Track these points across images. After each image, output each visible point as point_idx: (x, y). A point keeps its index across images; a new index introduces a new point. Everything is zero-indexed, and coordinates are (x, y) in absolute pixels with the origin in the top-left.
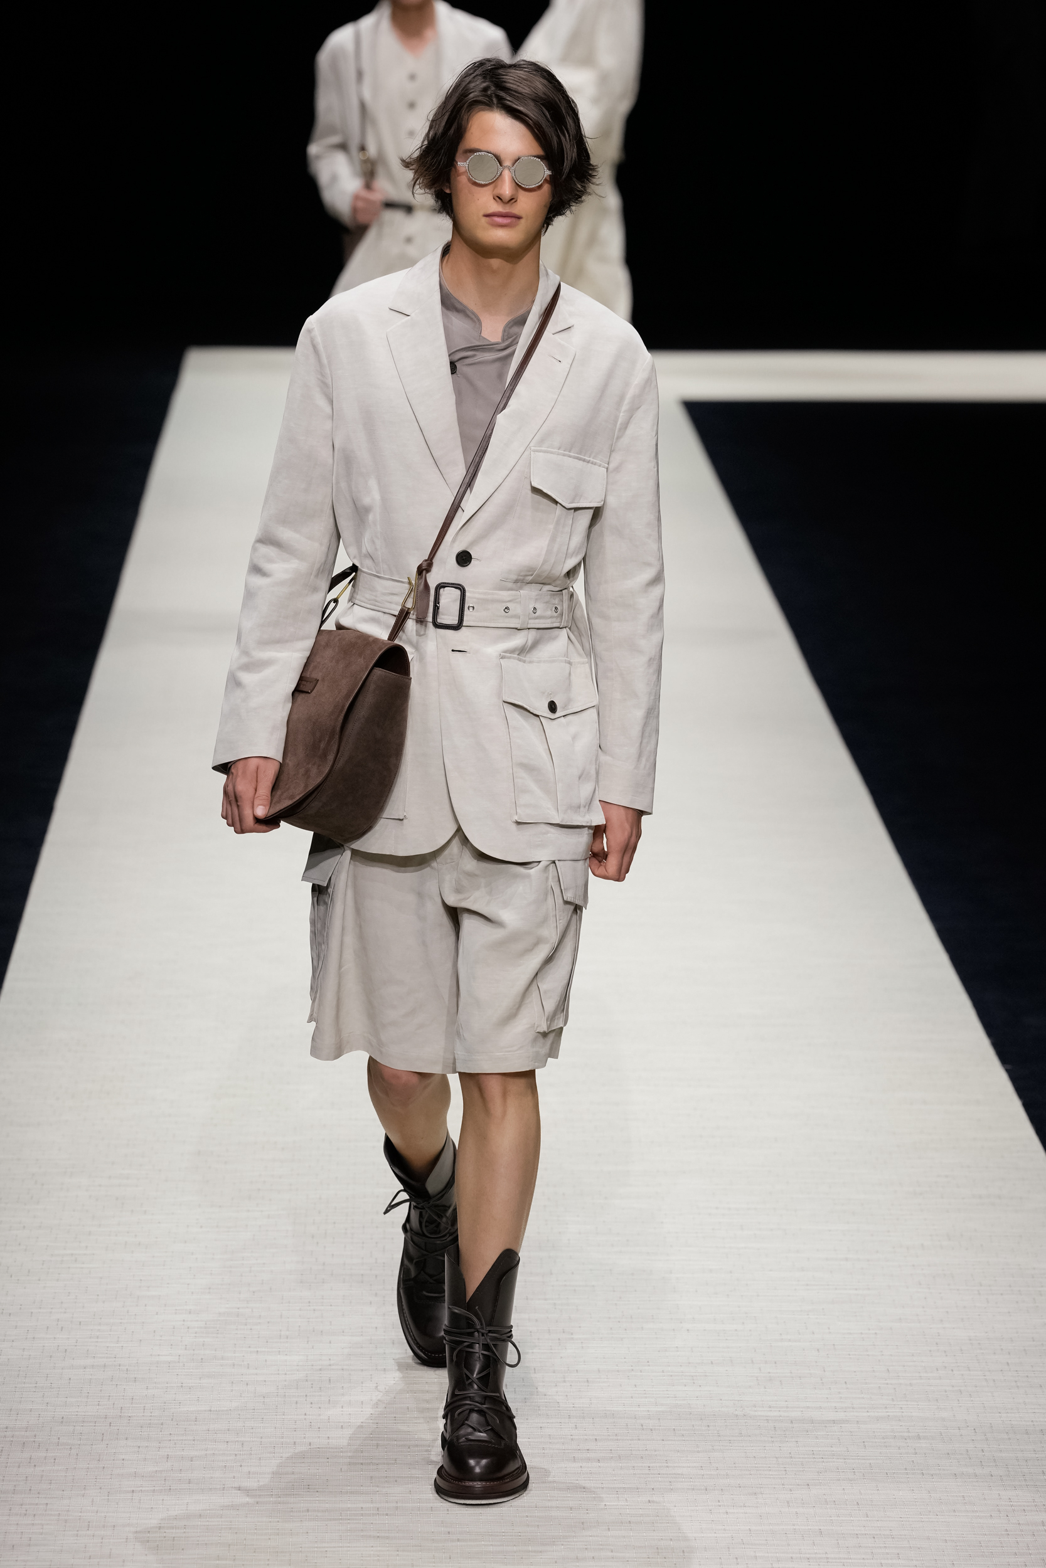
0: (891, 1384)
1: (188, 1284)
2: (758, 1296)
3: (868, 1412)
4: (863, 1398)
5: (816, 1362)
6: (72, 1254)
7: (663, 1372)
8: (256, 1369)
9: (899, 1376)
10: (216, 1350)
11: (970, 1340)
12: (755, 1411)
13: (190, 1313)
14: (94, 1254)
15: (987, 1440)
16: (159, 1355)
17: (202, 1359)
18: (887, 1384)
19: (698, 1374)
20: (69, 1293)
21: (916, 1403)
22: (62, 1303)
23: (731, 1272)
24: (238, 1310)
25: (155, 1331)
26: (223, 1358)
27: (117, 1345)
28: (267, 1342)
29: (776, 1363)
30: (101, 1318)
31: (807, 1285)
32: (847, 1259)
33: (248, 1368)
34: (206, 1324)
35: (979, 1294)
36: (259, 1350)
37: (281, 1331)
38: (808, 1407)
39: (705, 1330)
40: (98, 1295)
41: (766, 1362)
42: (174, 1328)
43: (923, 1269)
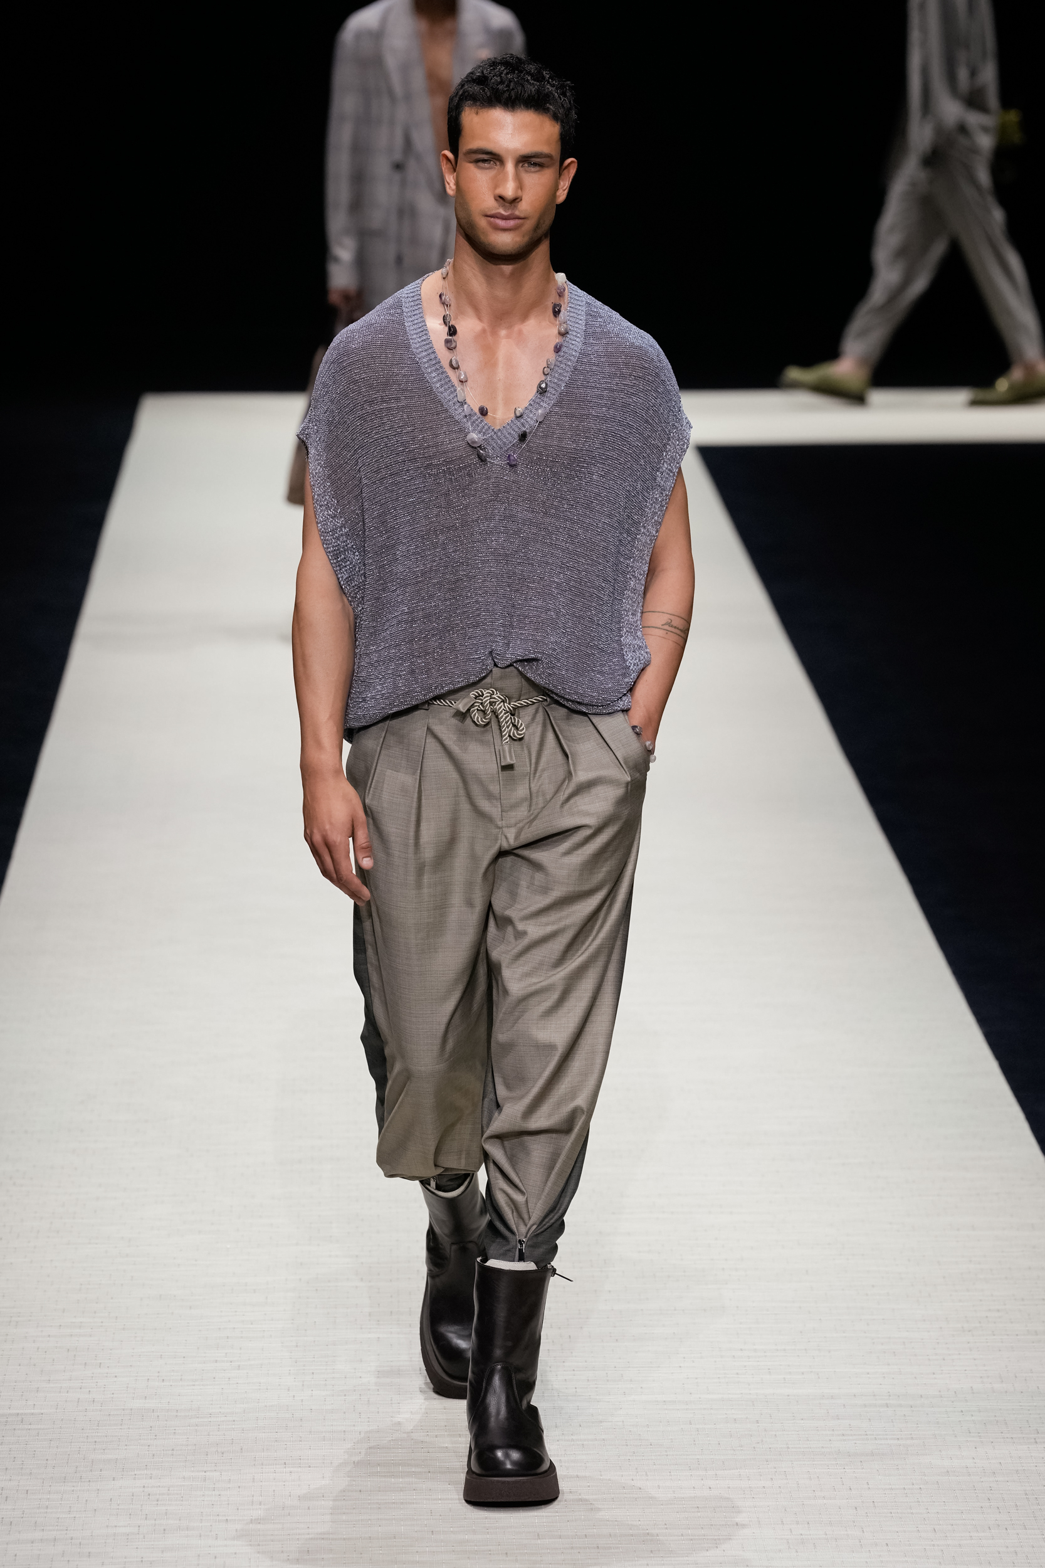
0: (938, 1545)
1: (149, 1446)
2: (788, 1448)
4: (907, 1562)
5: (854, 1522)
6: (18, 1414)
7: (682, 1535)
10: (180, 1520)
11: (1026, 1494)
13: (151, 1478)
14: (42, 1414)
16: (116, 1526)
17: (164, 1530)
18: (934, 1545)
20: (15, 1458)
24: (205, 1474)
25: (111, 1499)
26: (187, 1529)
27: (69, 1516)
28: (238, 1509)
29: (808, 1523)
30: (50, 1486)
31: (843, 1435)
32: (887, 1406)
33: (217, 1539)
34: (169, 1490)
35: (1036, 1443)
36: (229, 1518)
37: (253, 1496)
39: (729, 1487)
40: (47, 1460)
41: (798, 1523)
42: (133, 1496)
43: (972, 1415)
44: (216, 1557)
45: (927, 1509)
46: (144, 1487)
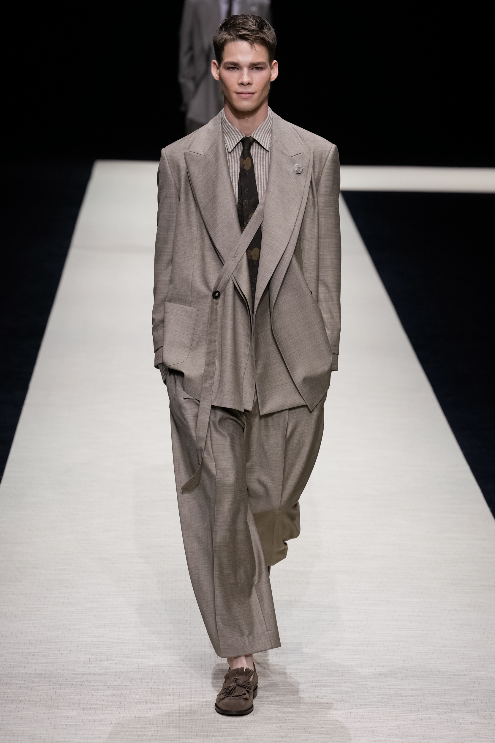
0: (440, 678)
1: (94, 623)
2: (375, 633)
3: (429, 691)
4: (426, 684)
6: (37, 608)
7: (328, 670)
8: (127, 665)
9: (444, 674)
10: (107, 656)
11: (479, 656)
12: (373, 690)
13: (95, 637)
14: (48, 608)
15: (487, 706)
16: (79, 658)
17: (101, 660)
18: (438, 678)
19: (345, 671)
20: (35, 626)
21: (452, 687)
22: (32, 631)
23: (361, 621)
24: (119, 636)
25: (77, 646)
26: (111, 660)
27: (59, 653)
29: (383, 666)
30: (51, 639)
31: (399, 628)
32: (418, 616)
33: (123, 665)
35: (484, 634)
36: (129, 656)
37: (139, 647)
38: (399, 689)
39: (348, 650)
40: (50, 628)
41: (378, 666)
42: (87, 645)
43: (456, 621)
44: (123, 673)
45: (436, 662)
46: (92, 641)
